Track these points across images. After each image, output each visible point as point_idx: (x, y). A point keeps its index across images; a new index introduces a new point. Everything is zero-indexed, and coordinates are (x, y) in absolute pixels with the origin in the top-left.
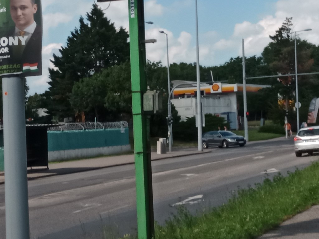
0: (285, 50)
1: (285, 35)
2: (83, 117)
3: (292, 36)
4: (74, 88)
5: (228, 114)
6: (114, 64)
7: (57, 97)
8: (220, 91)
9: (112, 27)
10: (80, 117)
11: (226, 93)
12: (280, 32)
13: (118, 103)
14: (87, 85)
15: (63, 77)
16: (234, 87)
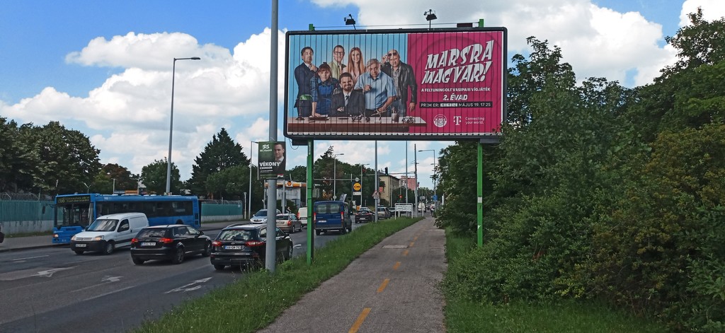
0: (328, 165)
1: (329, 156)
2: (212, 197)
3: (333, 157)
4: (208, 179)
5: (296, 199)
6: (232, 165)
7: (197, 183)
8: (292, 186)
9: (232, 143)
10: (210, 196)
11: (295, 187)
12: (326, 153)
13: (234, 189)
14: (216, 177)
15: (201, 171)
16: (300, 184)
